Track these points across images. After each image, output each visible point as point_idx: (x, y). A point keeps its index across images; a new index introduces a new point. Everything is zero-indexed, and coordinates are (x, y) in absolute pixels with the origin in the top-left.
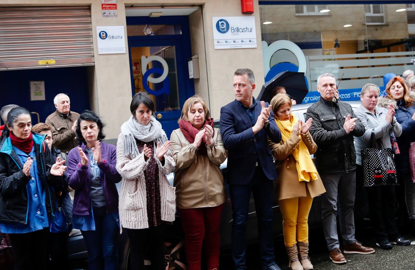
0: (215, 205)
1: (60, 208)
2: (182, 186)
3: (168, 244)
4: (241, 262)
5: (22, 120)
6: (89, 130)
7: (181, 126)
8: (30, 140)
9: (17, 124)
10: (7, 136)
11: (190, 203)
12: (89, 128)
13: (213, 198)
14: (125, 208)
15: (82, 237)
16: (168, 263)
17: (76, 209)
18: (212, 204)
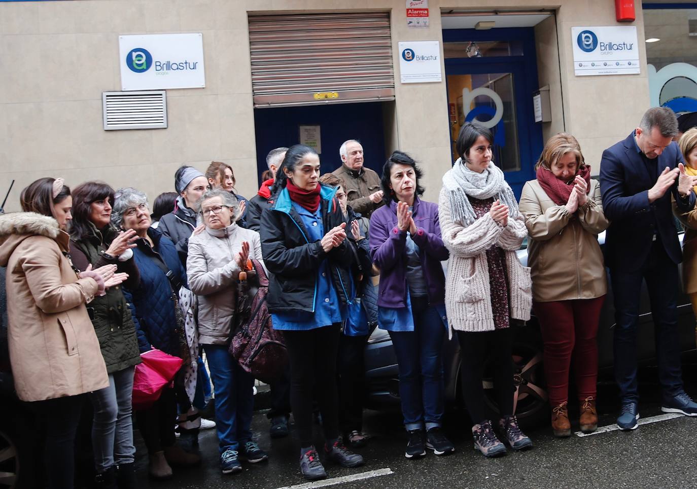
0: (592, 297)
1: (359, 299)
2: (541, 266)
3: (517, 359)
4: (631, 386)
5: (308, 161)
6: (406, 178)
7: (540, 177)
8: (317, 193)
9: (301, 167)
10: (283, 187)
11: (552, 294)
12: (405, 175)
13: (588, 286)
14: (458, 299)
15: (390, 343)
16: (518, 387)
17: (384, 298)
18: (586, 295)
